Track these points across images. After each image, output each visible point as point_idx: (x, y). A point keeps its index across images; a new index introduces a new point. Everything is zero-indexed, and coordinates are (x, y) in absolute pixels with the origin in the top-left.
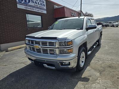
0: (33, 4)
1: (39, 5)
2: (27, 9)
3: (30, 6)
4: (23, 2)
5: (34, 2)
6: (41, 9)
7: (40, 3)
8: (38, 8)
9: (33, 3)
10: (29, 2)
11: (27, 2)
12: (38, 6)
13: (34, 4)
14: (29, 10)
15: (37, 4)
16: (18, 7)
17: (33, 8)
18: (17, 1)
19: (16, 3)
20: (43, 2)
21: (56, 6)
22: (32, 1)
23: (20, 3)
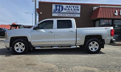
1: (71, 11)
2: (60, 16)
3: (63, 13)
4: (57, 12)
6: (73, 13)
7: (73, 9)
8: (70, 13)
10: (62, 10)
11: (60, 10)
13: (67, 11)
14: (62, 16)
15: (69, 10)
16: (53, 15)
17: (65, 14)
18: (53, 11)
19: (52, 13)
20: (77, 7)
21: (96, 8)
22: (65, 9)
23: (55, 12)
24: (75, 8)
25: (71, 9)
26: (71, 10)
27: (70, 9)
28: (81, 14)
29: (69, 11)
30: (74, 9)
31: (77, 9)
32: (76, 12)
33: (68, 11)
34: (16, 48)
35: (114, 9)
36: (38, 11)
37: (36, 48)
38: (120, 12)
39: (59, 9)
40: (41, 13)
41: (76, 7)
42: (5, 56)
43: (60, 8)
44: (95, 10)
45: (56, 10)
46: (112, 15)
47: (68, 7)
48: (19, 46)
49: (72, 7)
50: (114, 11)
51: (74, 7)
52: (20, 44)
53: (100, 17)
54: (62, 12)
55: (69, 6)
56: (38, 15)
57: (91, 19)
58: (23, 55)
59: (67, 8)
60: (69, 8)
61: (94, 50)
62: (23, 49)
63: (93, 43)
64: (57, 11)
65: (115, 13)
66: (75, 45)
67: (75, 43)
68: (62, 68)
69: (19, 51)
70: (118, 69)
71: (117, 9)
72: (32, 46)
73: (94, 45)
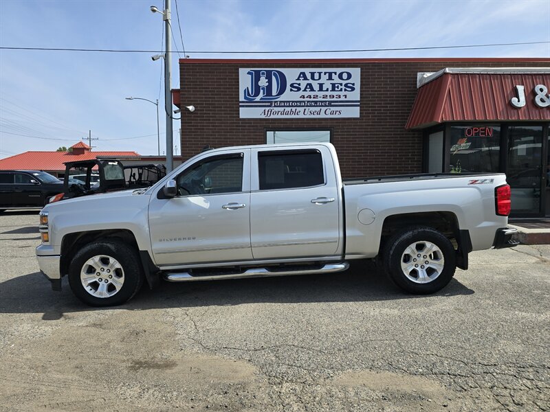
0: (296, 96)
1: (321, 94)
2: (272, 117)
3: (284, 104)
4: (258, 99)
5: (303, 87)
6: (330, 104)
7: (327, 85)
8: (316, 104)
9: (299, 89)
10: (282, 90)
11: (274, 92)
12: (316, 97)
13: (301, 93)
14: (280, 116)
15: (312, 90)
16: (241, 117)
17: (294, 109)
18: (242, 98)
19: (237, 105)
20: (345, 76)
21: (427, 75)
22: (292, 85)
23: (250, 102)
24: (336, 79)
25: (321, 86)
26: (321, 89)
27: (316, 87)
28: (363, 103)
29: (312, 94)
30: (333, 85)
31: (344, 82)
32: (343, 98)
33: (306, 94)
34: (86, 280)
35: (508, 81)
36: (177, 98)
37: (173, 277)
38: (535, 94)
39: (269, 88)
40: (191, 108)
41: (340, 76)
42: (44, 318)
43: (270, 82)
44: (423, 86)
45: (257, 94)
46: (501, 106)
47: (306, 78)
48: (98, 270)
49: (324, 78)
50: (509, 90)
51: (330, 78)
52: (105, 262)
53: (449, 119)
54: (283, 98)
55: (313, 74)
56: (179, 115)
57: (407, 127)
58: (118, 311)
59: (303, 84)
60: (311, 81)
61: (423, 279)
62: (119, 283)
63: (420, 248)
64: (261, 95)
65: (514, 100)
66: (339, 258)
67: (340, 251)
68: (285, 385)
69: (102, 293)
70: (529, 384)
71: (522, 78)
72: (154, 270)
73: (425, 257)
